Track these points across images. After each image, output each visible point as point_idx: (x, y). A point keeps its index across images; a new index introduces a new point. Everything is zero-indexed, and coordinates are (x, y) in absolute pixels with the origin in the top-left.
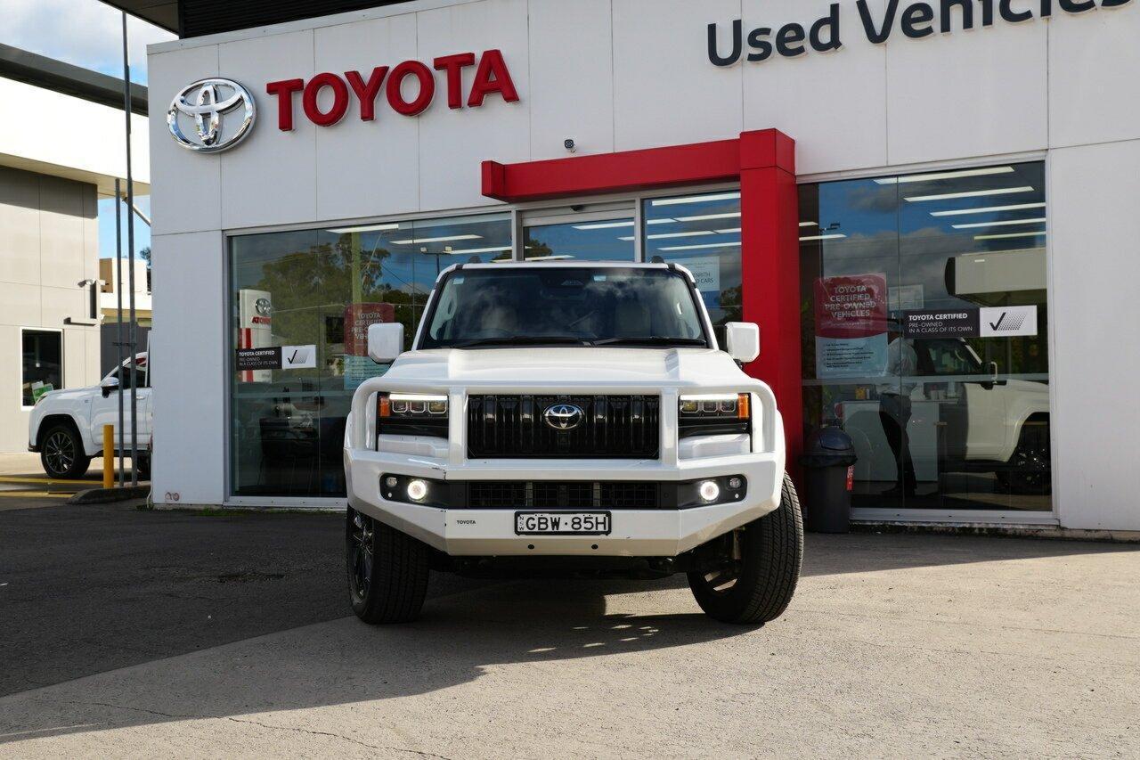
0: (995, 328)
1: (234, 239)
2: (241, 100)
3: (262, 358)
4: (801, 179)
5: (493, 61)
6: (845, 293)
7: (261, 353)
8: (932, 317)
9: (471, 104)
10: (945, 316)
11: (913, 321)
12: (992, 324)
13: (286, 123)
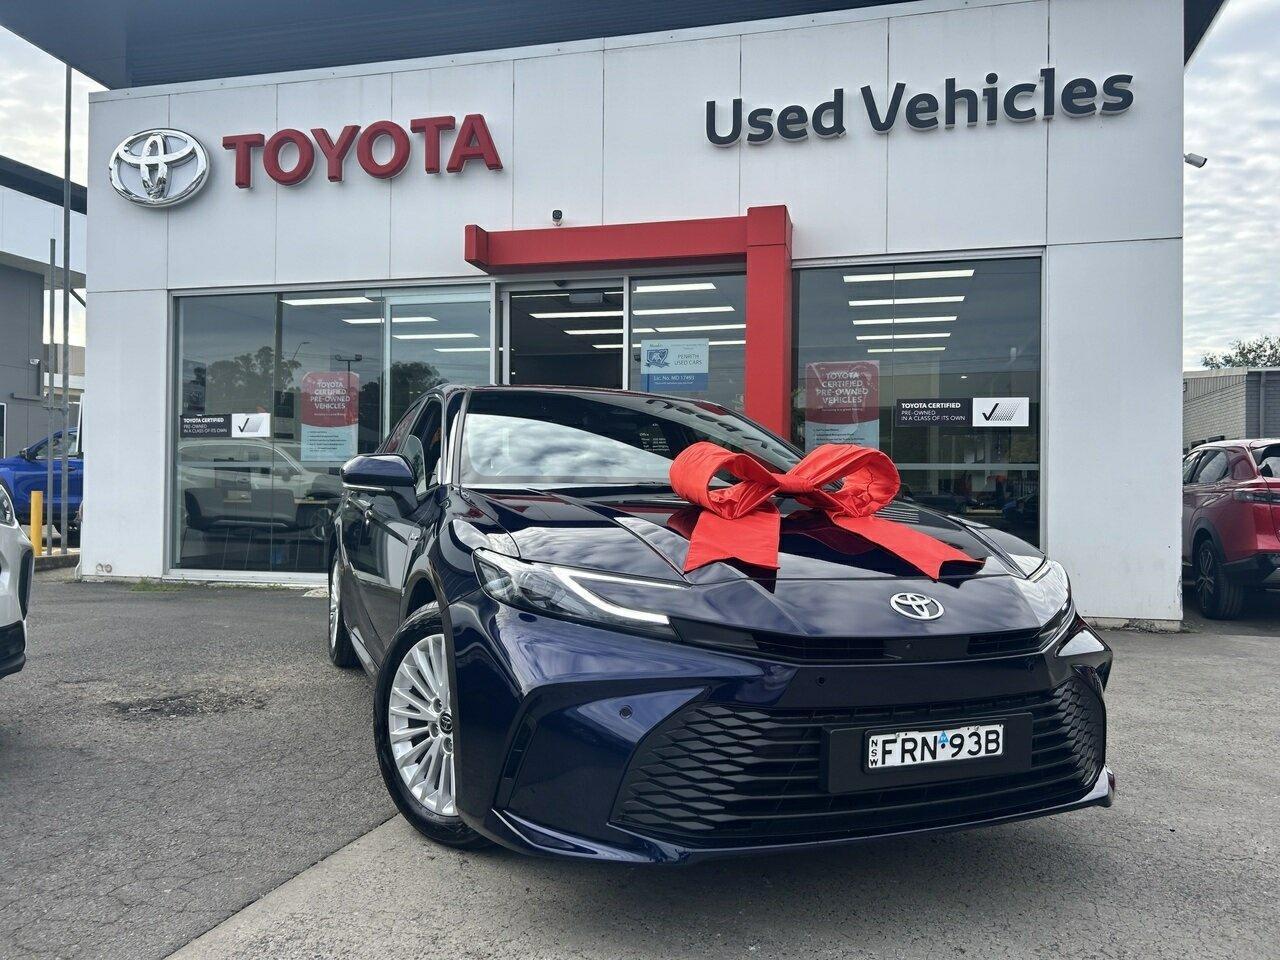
0: (987, 419)
1: (181, 301)
2: (193, 153)
3: (210, 425)
4: (797, 263)
5: (476, 126)
6: (837, 379)
7: (208, 420)
8: (925, 405)
9: (450, 169)
10: (938, 405)
11: (905, 409)
12: (984, 414)
13: (244, 180)
